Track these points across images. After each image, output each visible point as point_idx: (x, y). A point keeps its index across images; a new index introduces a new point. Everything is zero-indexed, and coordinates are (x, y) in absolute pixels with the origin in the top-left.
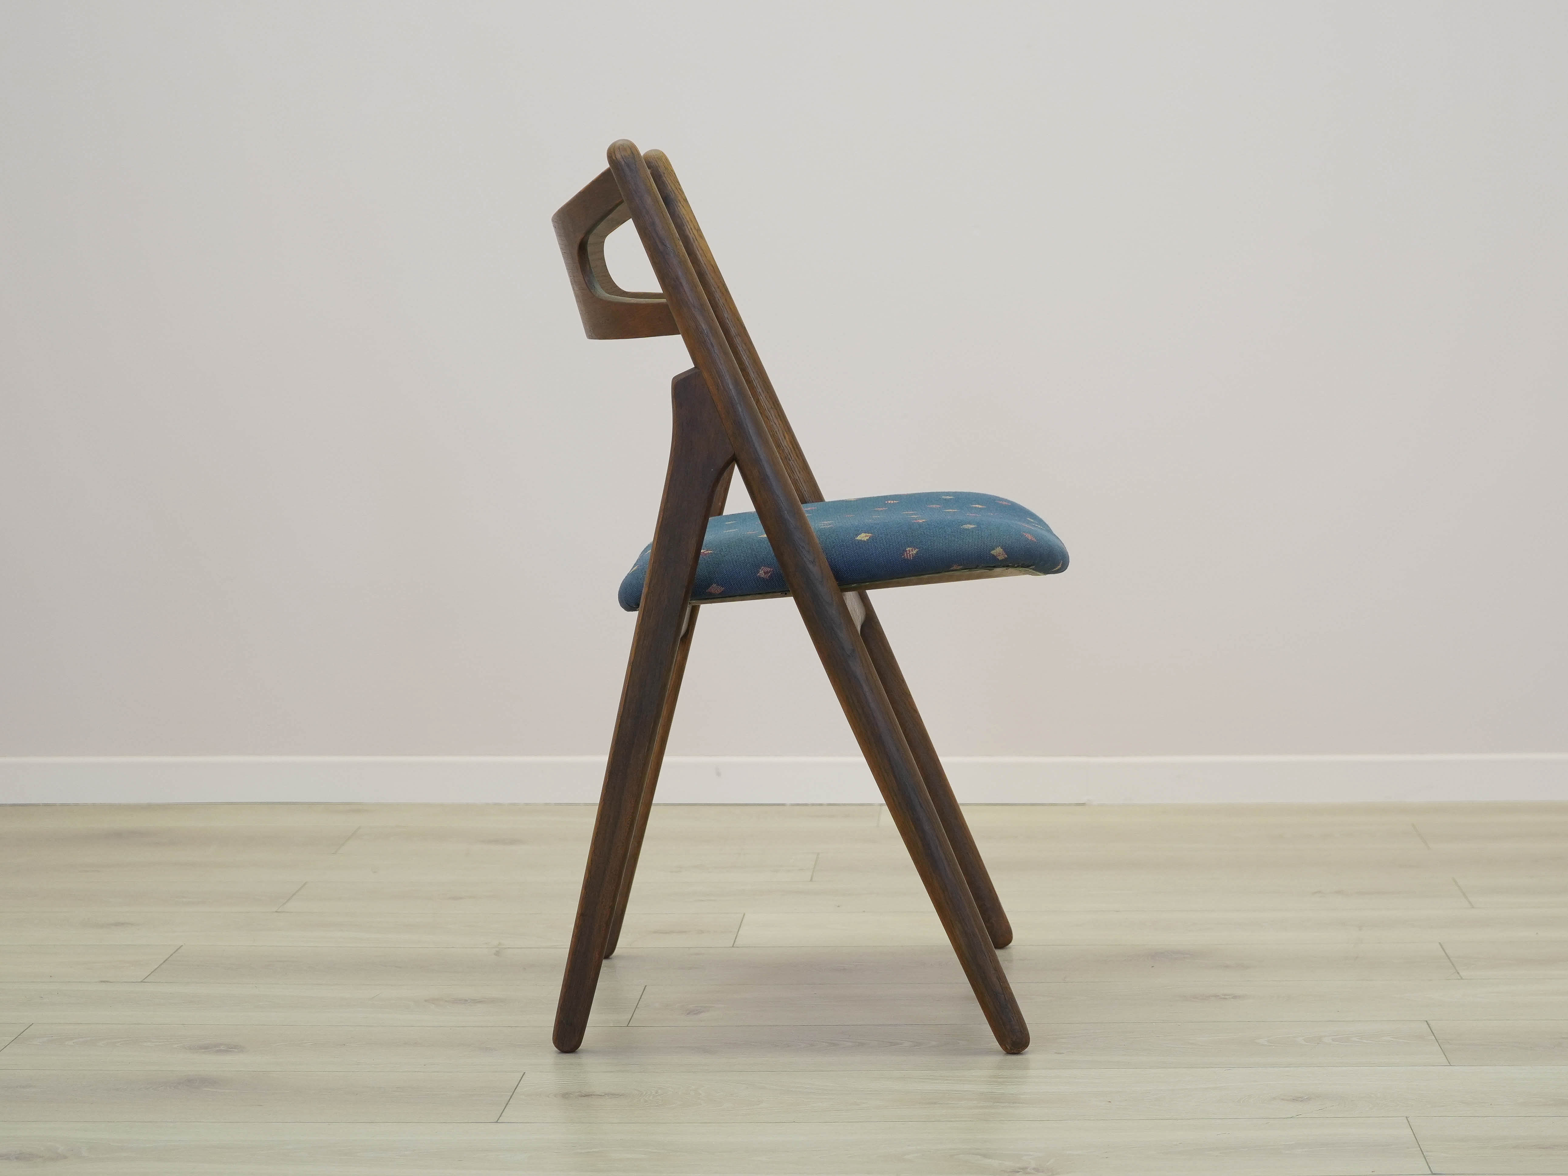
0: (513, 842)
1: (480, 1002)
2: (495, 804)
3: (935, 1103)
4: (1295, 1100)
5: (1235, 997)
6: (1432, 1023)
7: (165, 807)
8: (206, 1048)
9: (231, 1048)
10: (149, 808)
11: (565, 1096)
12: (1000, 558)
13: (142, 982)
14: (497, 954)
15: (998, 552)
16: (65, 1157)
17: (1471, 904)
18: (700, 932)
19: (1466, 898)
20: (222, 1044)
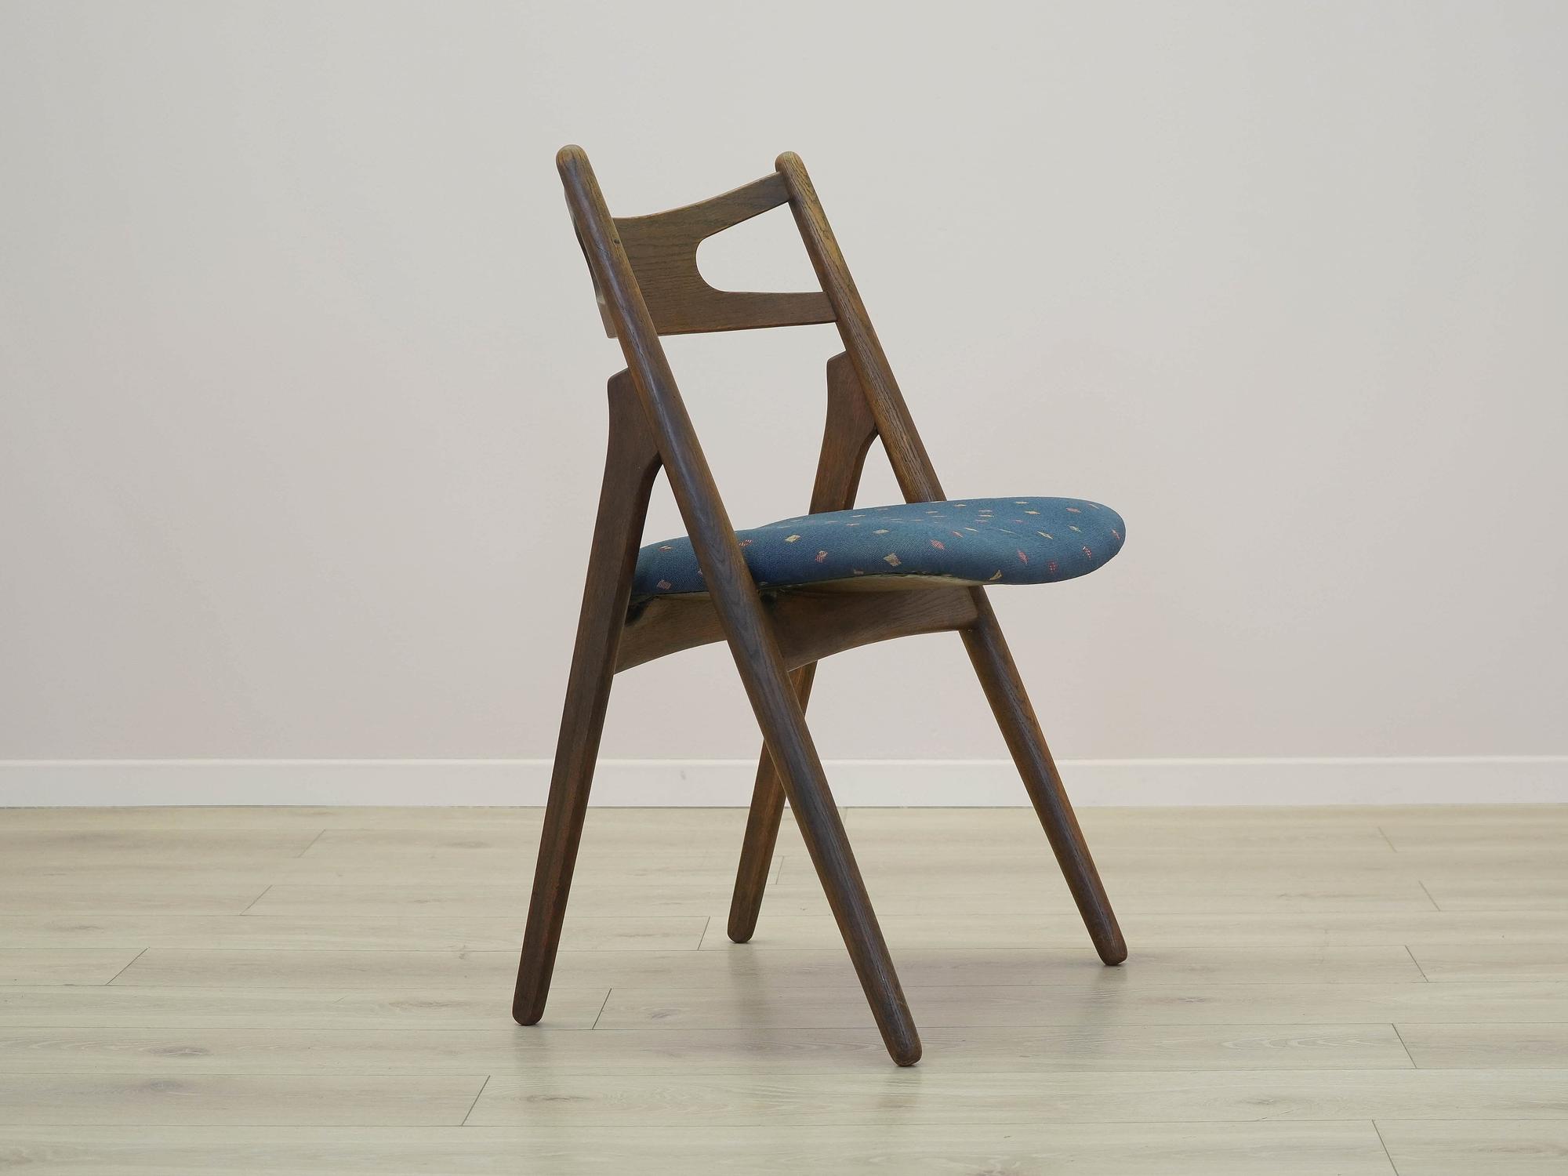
0: (479, 845)
1: (446, 1005)
2: (459, 807)
3: (900, 1107)
4: (1262, 1103)
5: (1201, 1000)
6: (1396, 1026)
7: (130, 811)
8: (170, 1052)
9: (195, 1052)
10: (114, 811)
11: (530, 1099)
12: (894, 564)
13: (106, 985)
14: (462, 957)
15: (891, 558)
16: (30, 1161)
17: (1437, 907)
18: (666, 935)
19: (1432, 901)
20: (187, 1048)
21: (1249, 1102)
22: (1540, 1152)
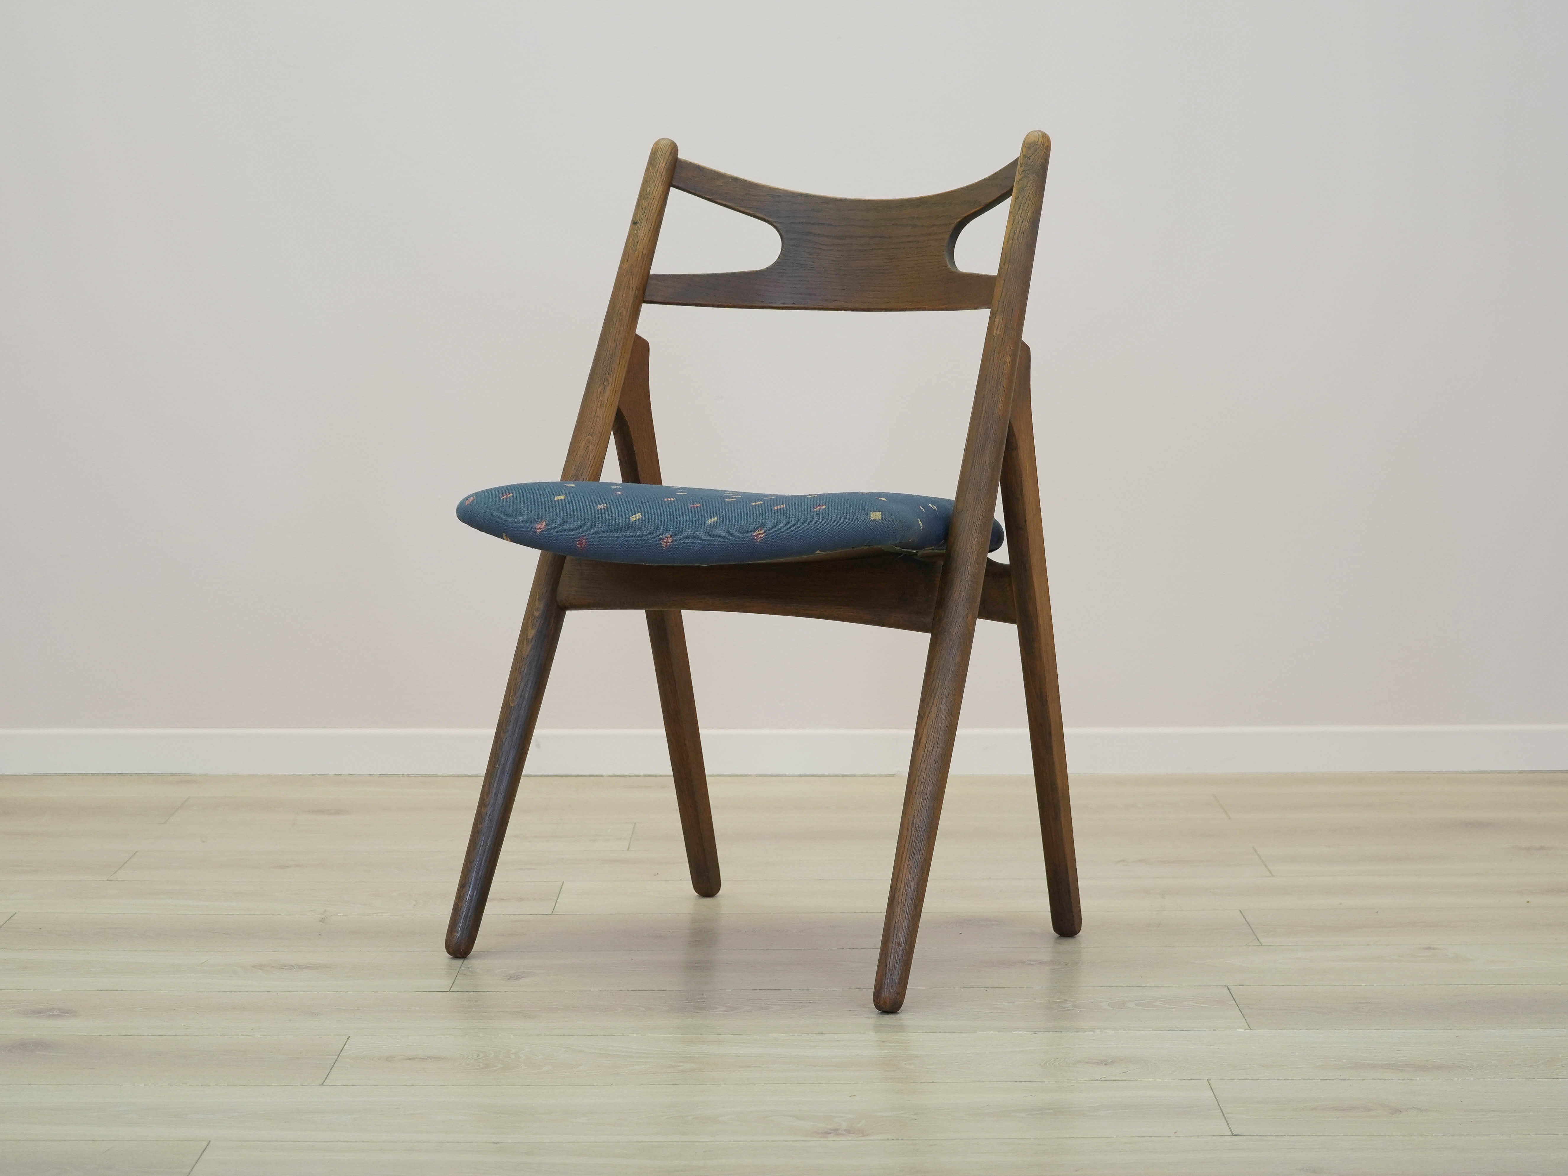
0: (338, 812)
1: (307, 968)
4: (1100, 1063)
6: (1230, 988)
8: (38, 1013)
9: (63, 1013)
11: (389, 1059)
14: (323, 920)
17: (1271, 872)
18: (521, 899)
19: (1266, 866)
20: (53, 1009)
21: (1087, 1063)
22: (1371, 1110)
